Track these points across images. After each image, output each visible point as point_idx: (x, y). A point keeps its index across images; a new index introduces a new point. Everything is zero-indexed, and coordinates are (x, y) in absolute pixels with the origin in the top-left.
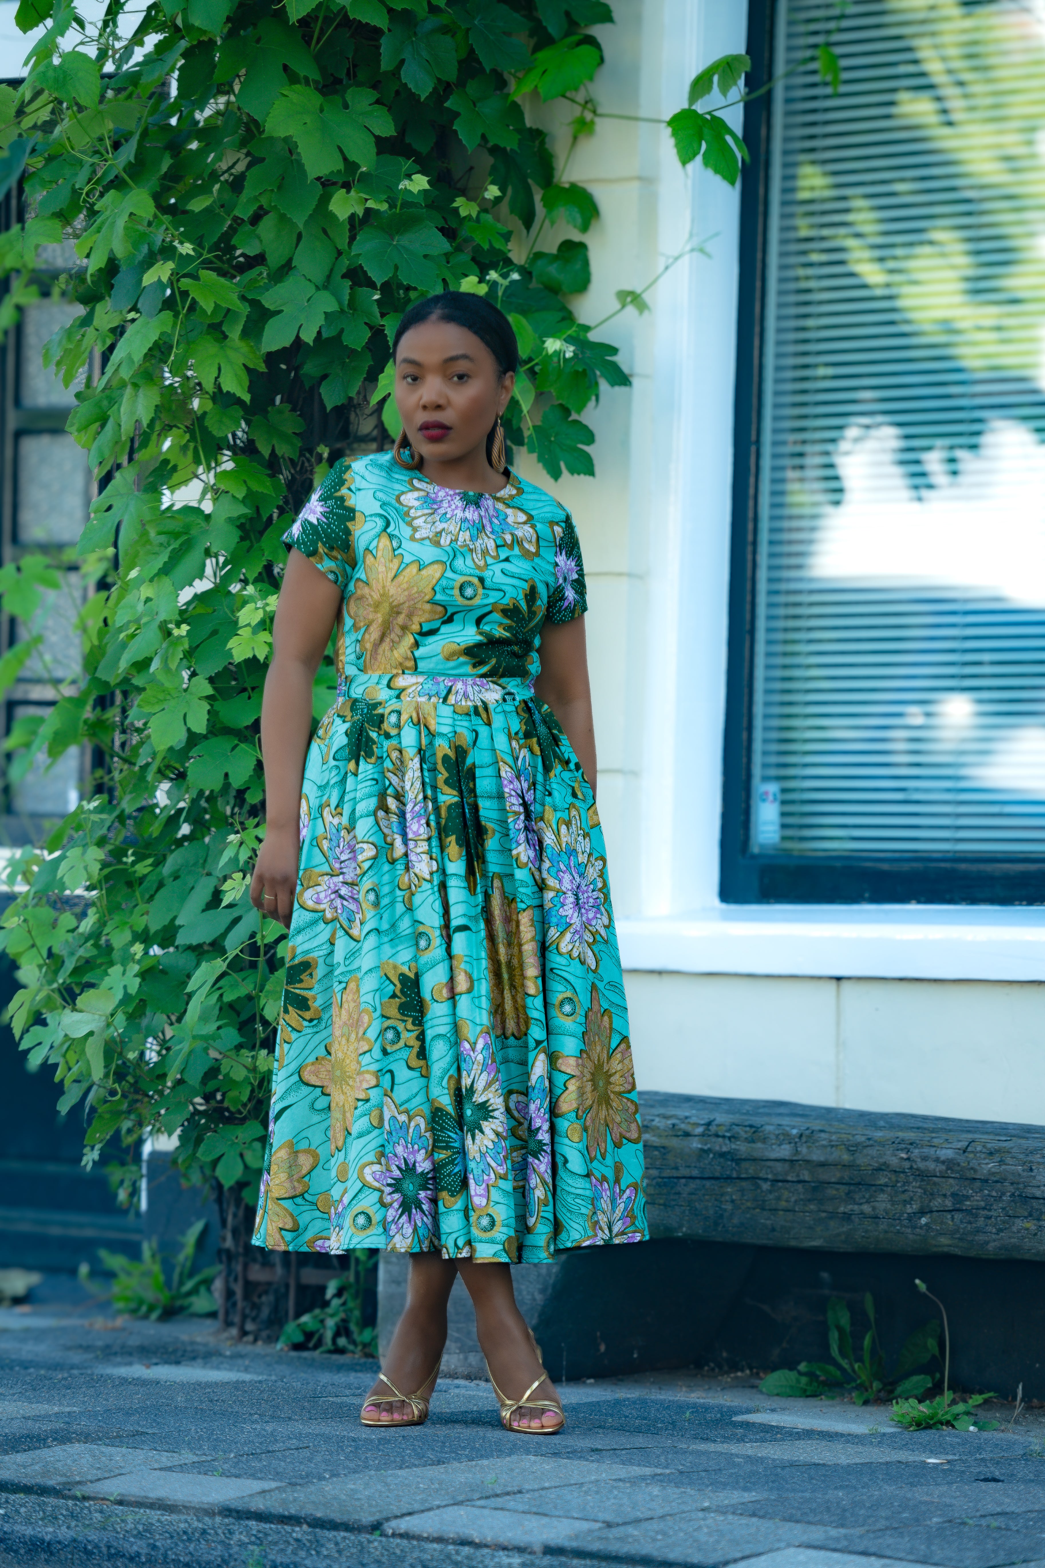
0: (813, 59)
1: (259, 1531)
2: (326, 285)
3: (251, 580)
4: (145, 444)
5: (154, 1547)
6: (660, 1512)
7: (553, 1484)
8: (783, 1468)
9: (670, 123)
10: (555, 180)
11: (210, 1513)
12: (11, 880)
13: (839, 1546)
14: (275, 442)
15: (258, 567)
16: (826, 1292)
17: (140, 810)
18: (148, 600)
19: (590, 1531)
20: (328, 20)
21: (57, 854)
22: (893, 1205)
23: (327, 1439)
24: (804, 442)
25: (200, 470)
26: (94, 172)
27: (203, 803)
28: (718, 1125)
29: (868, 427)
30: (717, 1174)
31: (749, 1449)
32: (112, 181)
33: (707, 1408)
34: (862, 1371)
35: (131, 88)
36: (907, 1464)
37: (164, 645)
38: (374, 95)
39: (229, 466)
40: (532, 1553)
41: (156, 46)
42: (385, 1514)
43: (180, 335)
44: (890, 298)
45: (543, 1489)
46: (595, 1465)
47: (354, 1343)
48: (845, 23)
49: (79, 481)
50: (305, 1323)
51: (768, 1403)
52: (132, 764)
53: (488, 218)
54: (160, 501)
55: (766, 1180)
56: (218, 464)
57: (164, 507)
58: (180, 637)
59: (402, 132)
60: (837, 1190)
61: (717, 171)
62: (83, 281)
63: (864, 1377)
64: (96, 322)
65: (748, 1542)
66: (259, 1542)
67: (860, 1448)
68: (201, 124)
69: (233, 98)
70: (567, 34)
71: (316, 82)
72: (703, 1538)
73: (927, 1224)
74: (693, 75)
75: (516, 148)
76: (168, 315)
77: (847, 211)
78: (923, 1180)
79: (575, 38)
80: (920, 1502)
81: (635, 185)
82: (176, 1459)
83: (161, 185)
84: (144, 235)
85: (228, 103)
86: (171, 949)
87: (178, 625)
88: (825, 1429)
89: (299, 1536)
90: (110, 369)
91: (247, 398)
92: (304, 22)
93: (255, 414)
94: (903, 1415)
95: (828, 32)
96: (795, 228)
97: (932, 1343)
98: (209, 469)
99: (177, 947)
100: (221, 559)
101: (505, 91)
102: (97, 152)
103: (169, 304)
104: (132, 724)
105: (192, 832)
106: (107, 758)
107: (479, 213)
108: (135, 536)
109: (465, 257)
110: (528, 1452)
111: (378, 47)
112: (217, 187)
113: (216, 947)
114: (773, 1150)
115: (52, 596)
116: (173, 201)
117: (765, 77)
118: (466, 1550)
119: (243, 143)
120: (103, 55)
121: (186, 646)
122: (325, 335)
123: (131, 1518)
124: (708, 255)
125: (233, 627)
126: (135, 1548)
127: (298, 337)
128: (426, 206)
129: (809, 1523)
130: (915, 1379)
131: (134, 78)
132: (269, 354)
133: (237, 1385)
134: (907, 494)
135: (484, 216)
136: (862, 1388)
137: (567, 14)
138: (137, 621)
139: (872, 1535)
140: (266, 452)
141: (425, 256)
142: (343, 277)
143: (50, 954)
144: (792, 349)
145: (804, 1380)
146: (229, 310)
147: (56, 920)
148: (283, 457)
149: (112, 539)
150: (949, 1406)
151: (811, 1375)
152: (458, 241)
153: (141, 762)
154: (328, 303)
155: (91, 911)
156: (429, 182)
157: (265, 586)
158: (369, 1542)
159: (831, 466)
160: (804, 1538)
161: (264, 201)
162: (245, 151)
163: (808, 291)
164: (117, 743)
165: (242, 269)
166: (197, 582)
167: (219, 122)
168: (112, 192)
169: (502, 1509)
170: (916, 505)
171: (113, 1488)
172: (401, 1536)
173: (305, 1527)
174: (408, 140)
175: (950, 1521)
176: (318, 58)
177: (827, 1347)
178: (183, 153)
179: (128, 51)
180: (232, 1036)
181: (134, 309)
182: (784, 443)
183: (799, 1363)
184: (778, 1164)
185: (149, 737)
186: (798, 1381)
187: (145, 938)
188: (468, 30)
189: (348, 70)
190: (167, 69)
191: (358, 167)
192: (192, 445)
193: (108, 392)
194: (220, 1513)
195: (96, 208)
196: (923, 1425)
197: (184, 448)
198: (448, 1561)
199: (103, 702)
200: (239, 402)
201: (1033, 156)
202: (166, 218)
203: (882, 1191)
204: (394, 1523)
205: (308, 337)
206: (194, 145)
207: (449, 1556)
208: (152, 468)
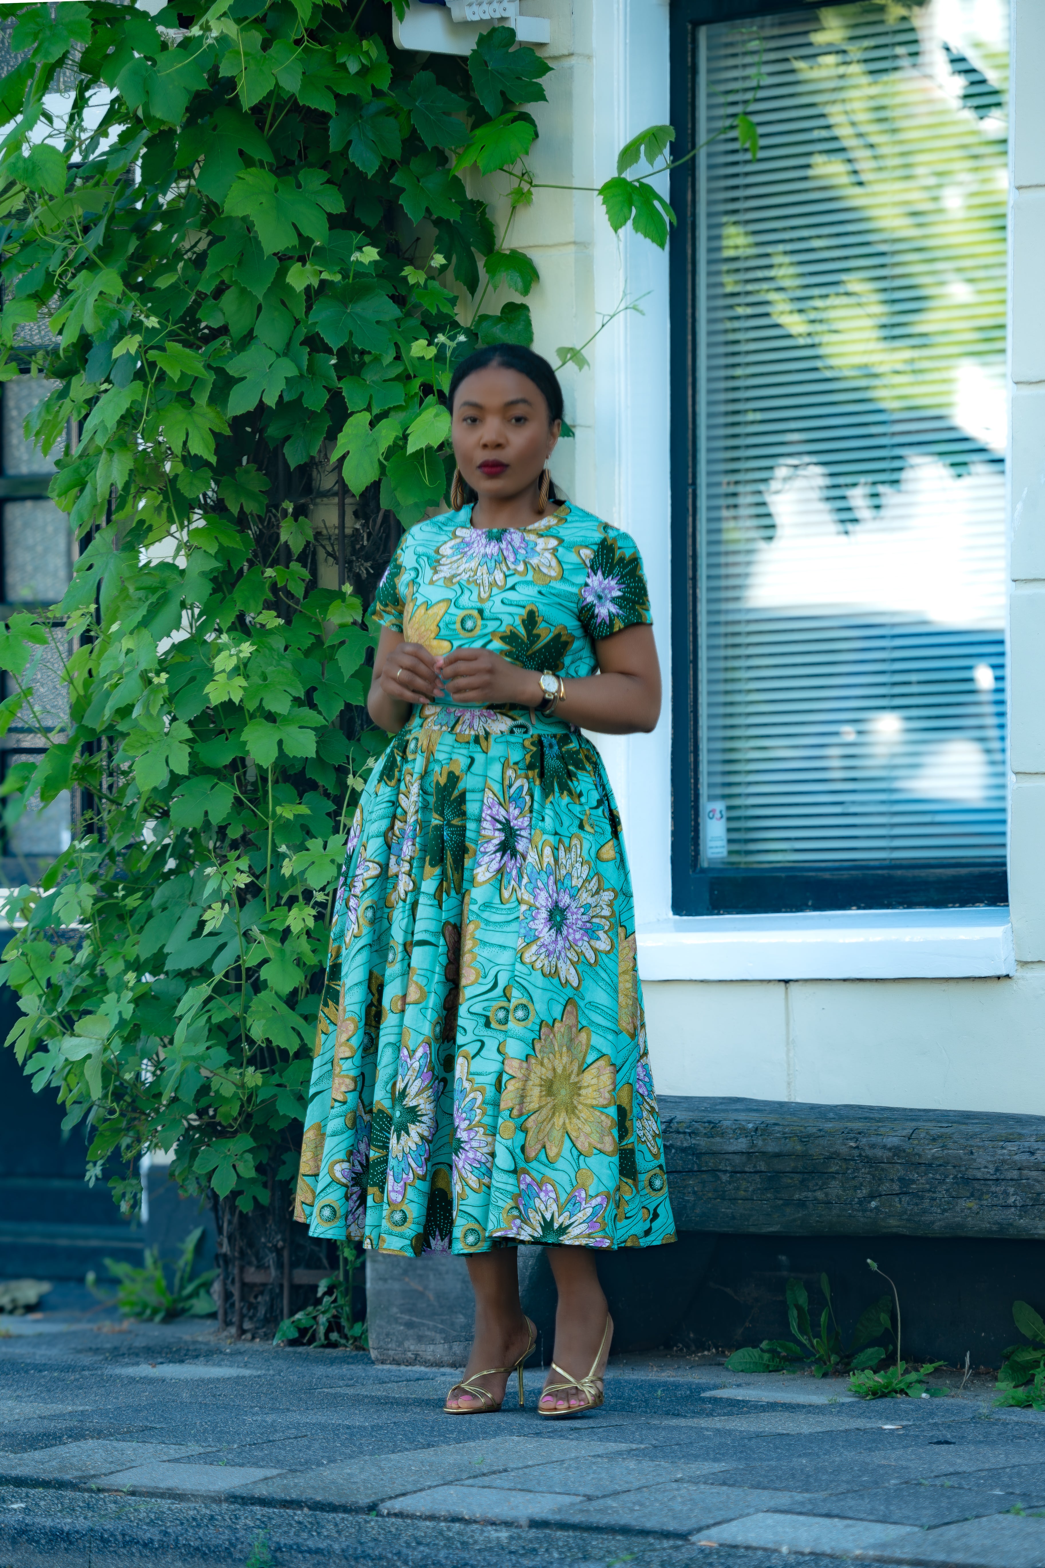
0: (732, 127)
1: (263, 1515)
2: (286, 351)
3: (225, 629)
4: (121, 506)
5: (166, 1533)
6: (636, 1484)
7: (536, 1462)
8: (750, 1439)
9: (601, 192)
10: (496, 247)
11: (216, 1499)
12: (10, 916)
13: (804, 1510)
14: (243, 501)
15: (231, 618)
16: (785, 1273)
17: (128, 847)
18: (129, 651)
19: (572, 1504)
20: (279, 107)
21: (52, 891)
22: (844, 1191)
23: (323, 1427)
24: (737, 483)
25: (174, 528)
26: (66, 255)
27: (187, 839)
28: (678, 1123)
29: (796, 467)
30: (679, 1168)
31: (717, 1422)
32: (83, 263)
33: (677, 1386)
34: (820, 1346)
35: (98, 177)
36: (865, 1431)
37: (145, 693)
38: (324, 175)
39: (202, 523)
40: (519, 1527)
41: (119, 136)
42: (380, 1496)
43: (150, 403)
44: (813, 346)
45: (526, 1467)
46: (574, 1443)
47: (346, 1337)
48: (761, 94)
49: (61, 542)
50: (299, 1320)
51: (734, 1379)
52: (119, 805)
53: (434, 284)
54: (137, 559)
55: (725, 1171)
56: (190, 522)
57: (141, 564)
58: (160, 685)
59: (351, 208)
60: (792, 1178)
61: (646, 235)
62: (58, 356)
63: (822, 1352)
64: (72, 394)
65: (720, 1509)
66: (264, 1525)
67: (821, 1418)
68: (165, 207)
69: (193, 182)
70: (503, 112)
71: (270, 165)
72: (678, 1507)
73: (876, 1208)
74: (622, 146)
75: (458, 219)
76: (139, 384)
77: (770, 267)
78: (871, 1167)
79: (510, 115)
80: (879, 1466)
81: (572, 248)
82: (183, 1451)
83: (129, 265)
84: (114, 312)
85: (189, 187)
86: (162, 976)
87: (158, 674)
88: (787, 1401)
89: (301, 1519)
90: (86, 437)
91: (213, 460)
92: (257, 110)
93: (224, 475)
94: (860, 1385)
95: (746, 102)
96: (722, 285)
97: (884, 1318)
98: (182, 527)
99: (167, 973)
100: (197, 611)
101: (447, 166)
102: (68, 237)
103: (139, 375)
104: (118, 766)
105: (178, 866)
106: (96, 799)
107: (426, 281)
108: (115, 592)
109: (415, 322)
110: (512, 1434)
111: (327, 130)
112: (181, 265)
113: (204, 972)
114: (731, 1144)
115: (39, 651)
116: (140, 279)
117: (690, 145)
118: (457, 1526)
119: (204, 224)
120: (70, 145)
121: (166, 693)
122: (286, 399)
123: (144, 1507)
124: (642, 313)
125: (209, 674)
126: (148, 1535)
127: (261, 401)
128: (377, 276)
129: (776, 1489)
130: (870, 1351)
131: (100, 167)
132: (235, 419)
133: (238, 1380)
134: (835, 528)
135: (431, 283)
136: (820, 1361)
137: (503, 93)
138: (120, 671)
139: (834, 1498)
140: (235, 510)
141: (378, 322)
142: (301, 344)
143: (49, 984)
144: (723, 396)
145: (766, 1356)
146: (196, 378)
147: (53, 953)
148: (251, 514)
149: (95, 596)
150: (902, 1375)
151: (772, 1351)
152: (408, 306)
153: (128, 801)
154: (288, 369)
155: (86, 943)
156: (379, 253)
157: (238, 634)
158: (366, 1522)
159: (764, 504)
160: (772, 1504)
161: (225, 277)
162: (206, 231)
163: (737, 342)
164: (105, 786)
165: (207, 340)
166: (174, 633)
167: (181, 205)
168: (84, 272)
169: (489, 1487)
170: (843, 538)
171: (126, 1480)
172: (396, 1515)
173: (306, 1510)
174: (357, 216)
175: (906, 1483)
176: (271, 142)
177: (787, 1324)
178: (149, 235)
179: (94, 141)
180: (221, 1054)
181: (108, 380)
182: (719, 484)
183: (761, 1342)
184: (736, 1156)
185: (134, 779)
186: (761, 1357)
187: (137, 966)
188: (410, 111)
189: (300, 151)
190: (131, 158)
191: (312, 241)
192: (165, 505)
193: (85, 460)
194: (226, 1500)
195: (69, 287)
196: (878, 1394)
197: (158, 509)
198: (440, 1538)
199: (90, 748)
200: (208, 464)
201: (940, 211)
202: (135, 295)
203: (834, 1178)
204: (388, 1504)
205: (271, 401)
206: (158, 227)
207: (441, 1533)
208: (129, 529)
